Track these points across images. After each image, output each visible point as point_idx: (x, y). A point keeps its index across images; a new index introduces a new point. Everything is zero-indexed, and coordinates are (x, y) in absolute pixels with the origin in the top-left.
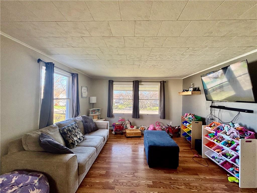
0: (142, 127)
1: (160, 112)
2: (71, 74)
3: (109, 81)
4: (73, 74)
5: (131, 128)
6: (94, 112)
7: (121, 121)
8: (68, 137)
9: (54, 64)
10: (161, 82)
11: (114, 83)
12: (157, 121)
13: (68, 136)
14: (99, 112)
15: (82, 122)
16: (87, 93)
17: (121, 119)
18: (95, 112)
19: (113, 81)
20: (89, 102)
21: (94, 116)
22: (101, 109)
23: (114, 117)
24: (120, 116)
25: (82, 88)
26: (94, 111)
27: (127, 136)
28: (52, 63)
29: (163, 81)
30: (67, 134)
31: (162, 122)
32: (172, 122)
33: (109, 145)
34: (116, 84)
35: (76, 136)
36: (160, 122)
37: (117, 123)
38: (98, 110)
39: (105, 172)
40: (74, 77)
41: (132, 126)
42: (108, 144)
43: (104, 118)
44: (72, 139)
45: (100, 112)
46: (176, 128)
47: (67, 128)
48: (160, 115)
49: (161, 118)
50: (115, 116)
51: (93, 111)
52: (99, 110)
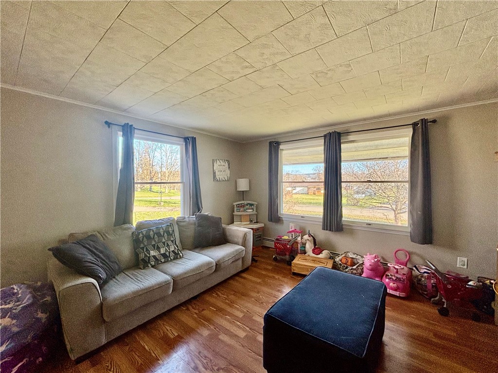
0: (351, 255)
1: (411, 222)
2: (182, 140)
3: (271, 143)
4: (186, 139)
5: (313, 253)
6: (242, 209)
7: (293, 233)
8: (141, 248)
9: (132, 125)
10: (415, 125)
11: (281, 147)
12: (400, 248)
13: (142, 246)
14: (253, 209)
15: (195, 224)
16: (229, 172)
17: (293, 229)
18: (245, 208)
19: (278, 144)
20: (236, 189)
21: (241, 215)
22: (257, 203)
23: (283, 223)
24: (293, 222)
25: (215, 164)
26: (243, 206)
27: (294, 270)
28: (128, 124)
29: (422, 120)
30: (142, 242)
31: (418, 251)
32: (466, 260)
33: (243, 280)
34: (286, 149)
35: (158, 249)
36: (410, 250)
37: (286, 237)
38: (251, 205)
39: (176, 334)
40: (188, 144)
41: (318, 250)
42: (242, 277)
43: (263, 223)
44: (146, 253)
45: (255, 209)
46: (471, 283)
47: (144, 233)
48: (409, 230)
49: (412, 240)
50: (284, 221)
51: (241, 207)
52: (253, 205)
